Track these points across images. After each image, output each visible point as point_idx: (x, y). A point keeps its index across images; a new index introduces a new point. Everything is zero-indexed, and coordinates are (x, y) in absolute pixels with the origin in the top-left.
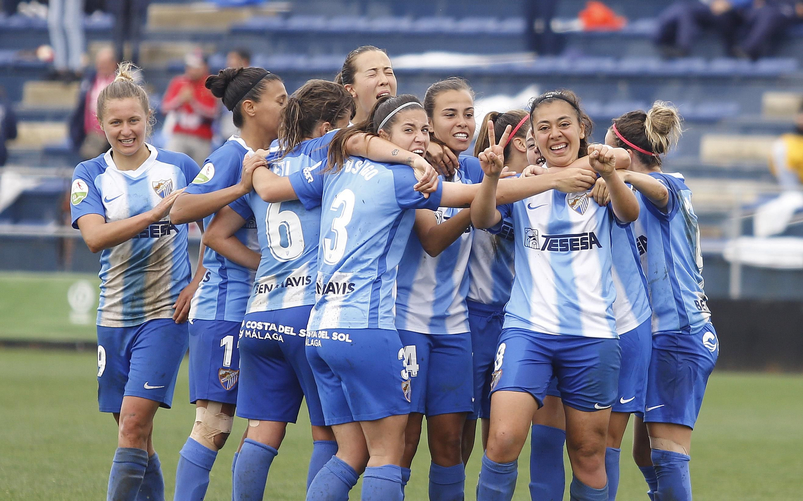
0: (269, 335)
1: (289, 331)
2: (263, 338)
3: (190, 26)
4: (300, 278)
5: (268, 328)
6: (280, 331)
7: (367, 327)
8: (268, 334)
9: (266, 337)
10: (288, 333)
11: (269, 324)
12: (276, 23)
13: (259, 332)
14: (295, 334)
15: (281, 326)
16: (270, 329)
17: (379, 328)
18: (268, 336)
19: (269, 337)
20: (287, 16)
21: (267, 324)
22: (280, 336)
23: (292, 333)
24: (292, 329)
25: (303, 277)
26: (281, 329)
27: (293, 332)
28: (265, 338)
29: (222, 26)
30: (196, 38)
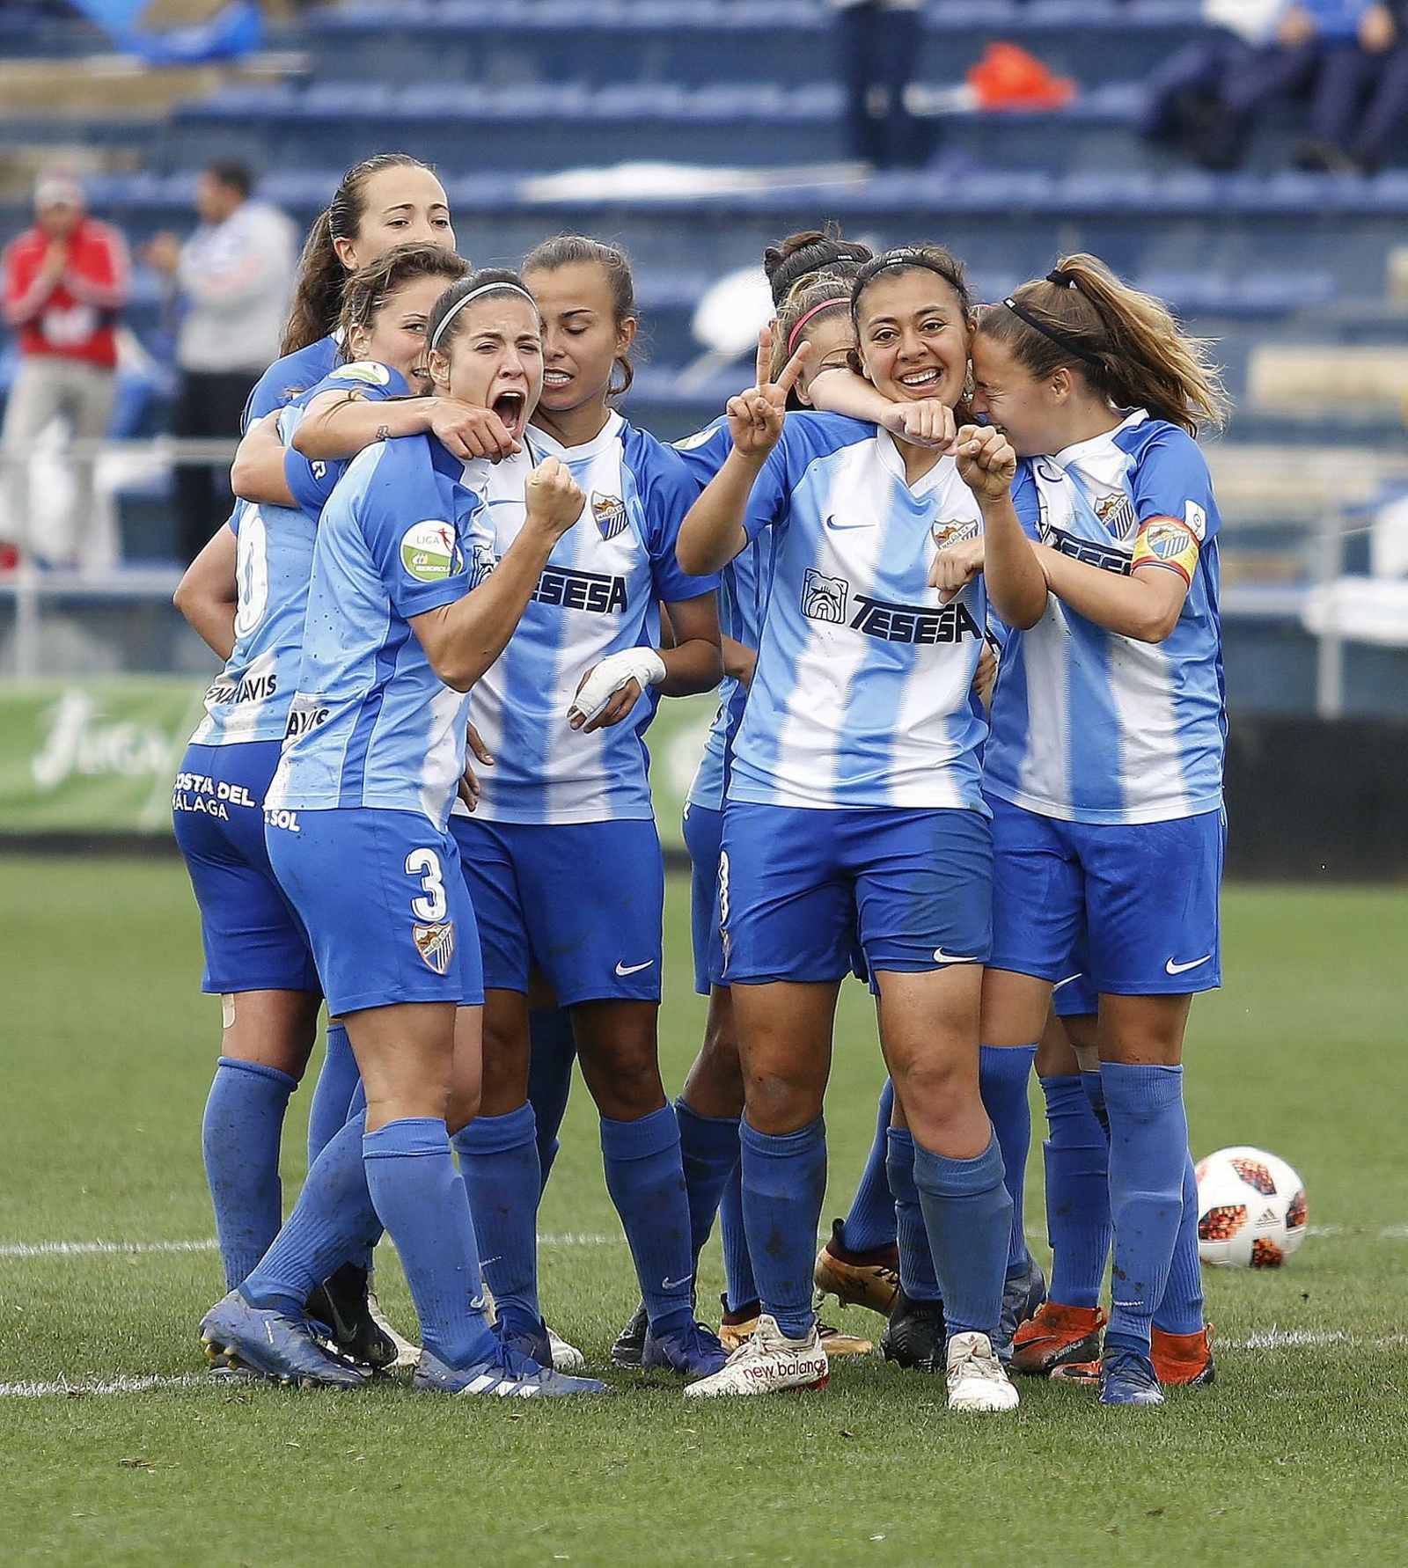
0: (201, 803)
1: (239, 795)
2: (190, 809)
3: (82, 109)
4: (259, 680)
5: (200, 788)
6: (220, 796)
7: (337, 806)
8: (199, 799)
9: (196, 807)
10: (238, 801)
11: (201, 779)
12: (279, 100)
13: (185, 796)
14: (252, 804)
15: (222, 786)
16: (202, 791)
17: (364, 805)
18: (199, 804)
19: (202, 807)
20: (302, 83)
21: (199, 779)
22: (222, 806)
23: (245, 802)
24: (246, 791)
25: (264, 679)
26: (223, 791)
27: (248, 799)
28: (195, 809)
29: (154, 108)
30: (96, 135)
